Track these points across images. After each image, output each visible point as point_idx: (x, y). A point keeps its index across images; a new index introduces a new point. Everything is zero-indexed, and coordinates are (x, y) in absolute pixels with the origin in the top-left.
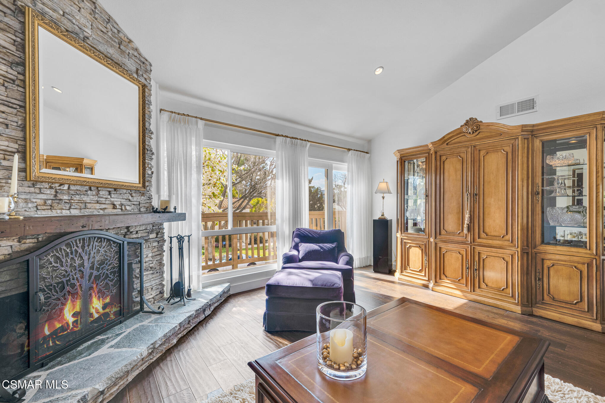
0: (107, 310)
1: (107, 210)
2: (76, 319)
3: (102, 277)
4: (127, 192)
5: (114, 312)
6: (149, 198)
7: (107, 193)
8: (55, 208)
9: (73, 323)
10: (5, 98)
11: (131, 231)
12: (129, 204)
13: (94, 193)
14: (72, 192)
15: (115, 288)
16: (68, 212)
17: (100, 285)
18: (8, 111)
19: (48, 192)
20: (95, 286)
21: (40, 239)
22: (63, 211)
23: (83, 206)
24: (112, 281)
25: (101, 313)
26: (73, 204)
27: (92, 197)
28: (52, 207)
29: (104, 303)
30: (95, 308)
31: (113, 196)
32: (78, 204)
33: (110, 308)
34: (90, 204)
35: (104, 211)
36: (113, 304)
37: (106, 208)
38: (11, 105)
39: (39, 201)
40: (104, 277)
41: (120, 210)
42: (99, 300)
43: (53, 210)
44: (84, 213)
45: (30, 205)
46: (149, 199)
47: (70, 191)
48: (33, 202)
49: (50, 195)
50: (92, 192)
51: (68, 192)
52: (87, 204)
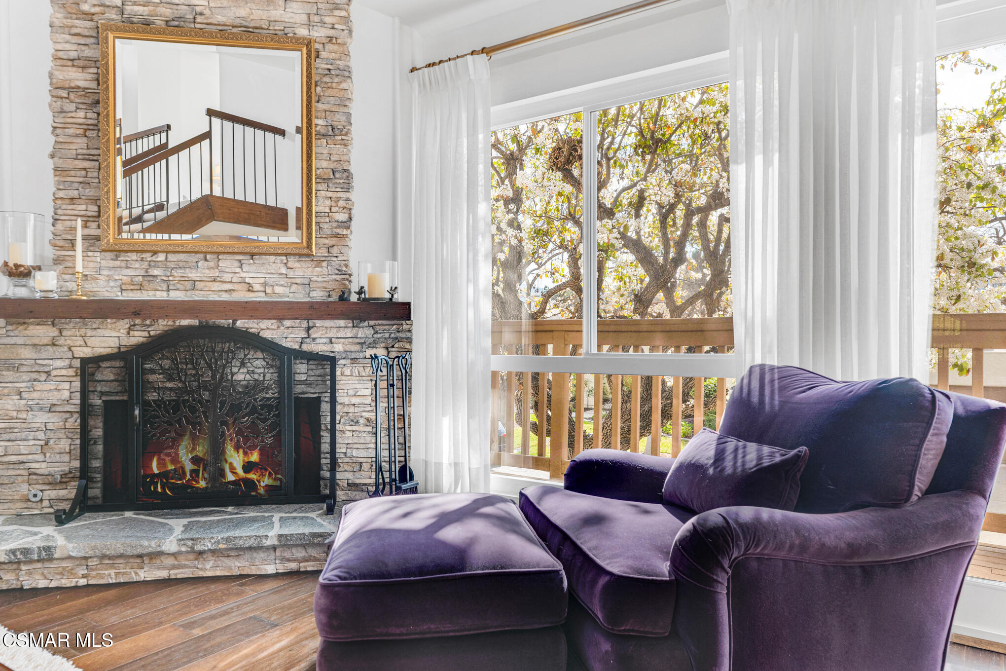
0: (252, 476)
1: (237, 293)
2: (196, 467)
3: (245, 409)
4: (278, 261)
5: (267, 485)
6: (338, 270)
7: (237, 264)
8: (146, 288)
9: (192, 471)
10: (85, 151)
11: (313, 336)
12: (283, 283)
13: (211, 264)
14: (172, 265)
15: (270, 435)
16: (165, 294)
17: (242, 423)
18: (90, 166)
19: (137, 265)
20: (230, 421)
21: (152, 333)
22: (157, 292)
23: (189, 285)
24: (264, 421)
25: (241, 477)
26: (171, 282)
27: (207, 271)
28: (141, 287)
29: (246, 460)
30: (229, 462)
31: (245, 268)
32: (182, 282)
33: (258, 474)
34: (202, 283)
35: (230, 295)
36: (266, 470)
37: (234, 290)
38: (91, 157)
39: (125, 278)
40: (248, 410)
41: (263, 294)
42: (238, 452)
43: (143, 291)
44: (192, 297)
45: (112, 284)
46: (337, 272)
47: (168, 264)
48: (116, 280)
49: (140, 270)
50: (207, 263)
51: (166, 265)
52: (197, 283)
